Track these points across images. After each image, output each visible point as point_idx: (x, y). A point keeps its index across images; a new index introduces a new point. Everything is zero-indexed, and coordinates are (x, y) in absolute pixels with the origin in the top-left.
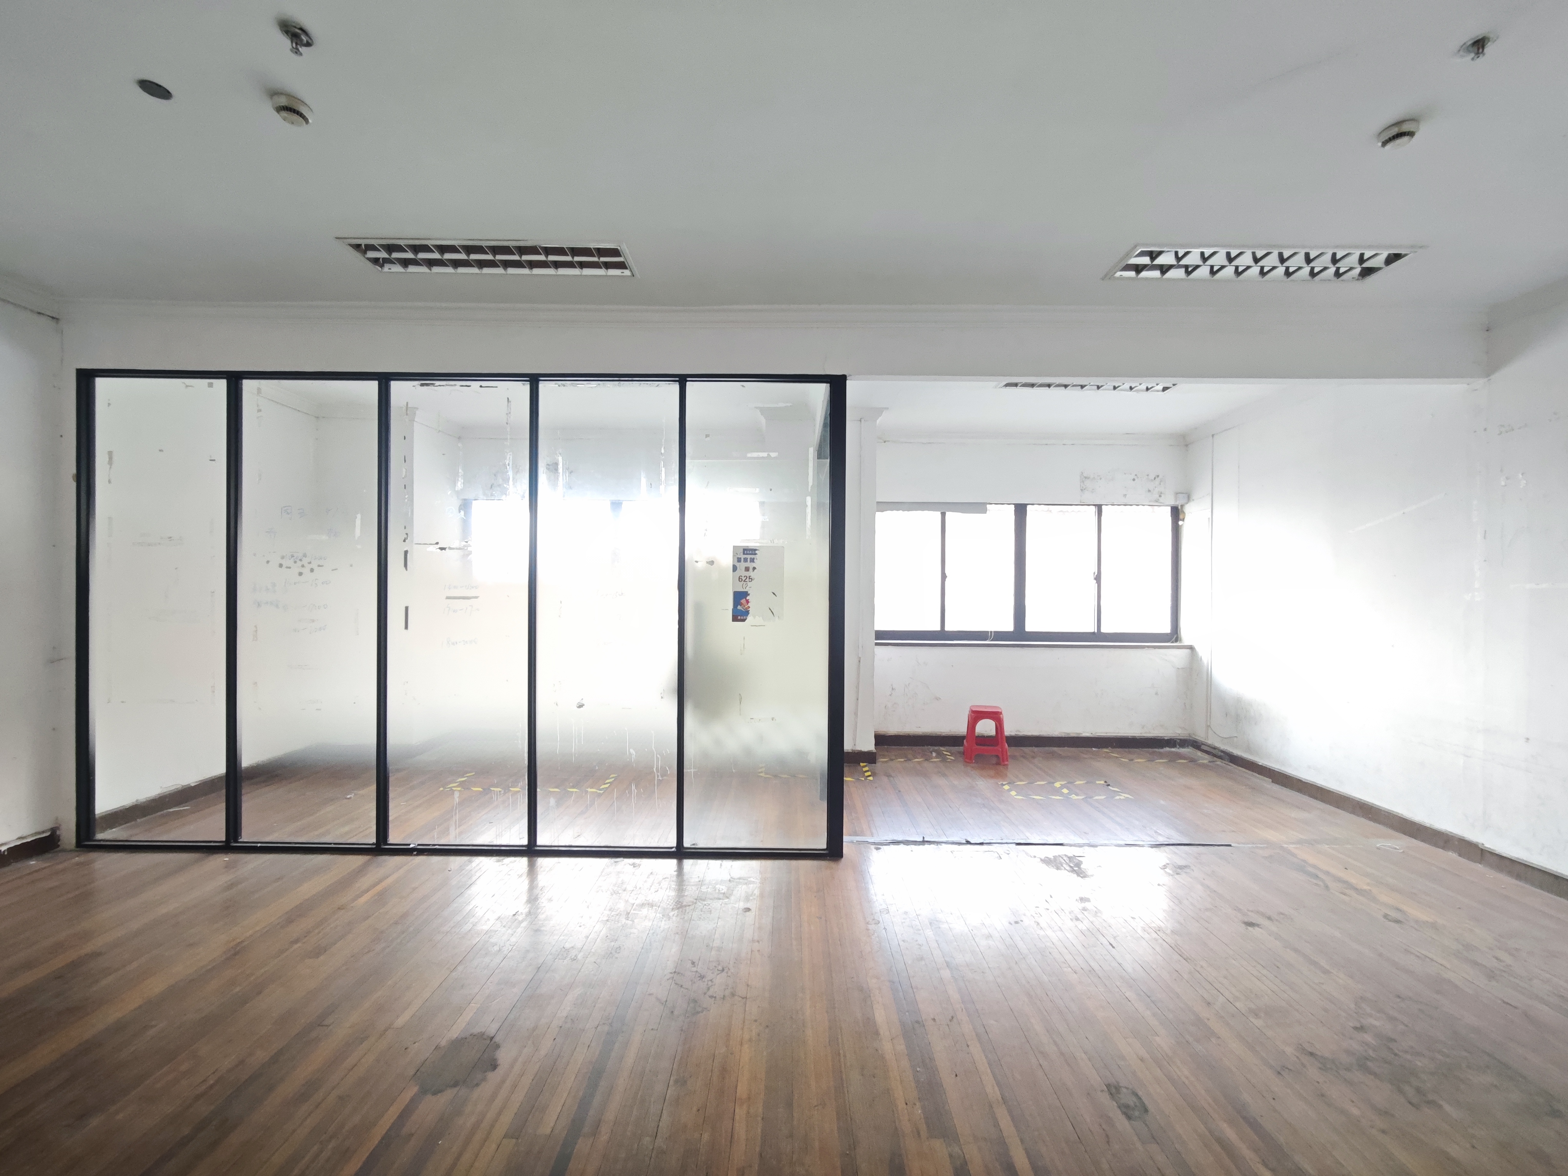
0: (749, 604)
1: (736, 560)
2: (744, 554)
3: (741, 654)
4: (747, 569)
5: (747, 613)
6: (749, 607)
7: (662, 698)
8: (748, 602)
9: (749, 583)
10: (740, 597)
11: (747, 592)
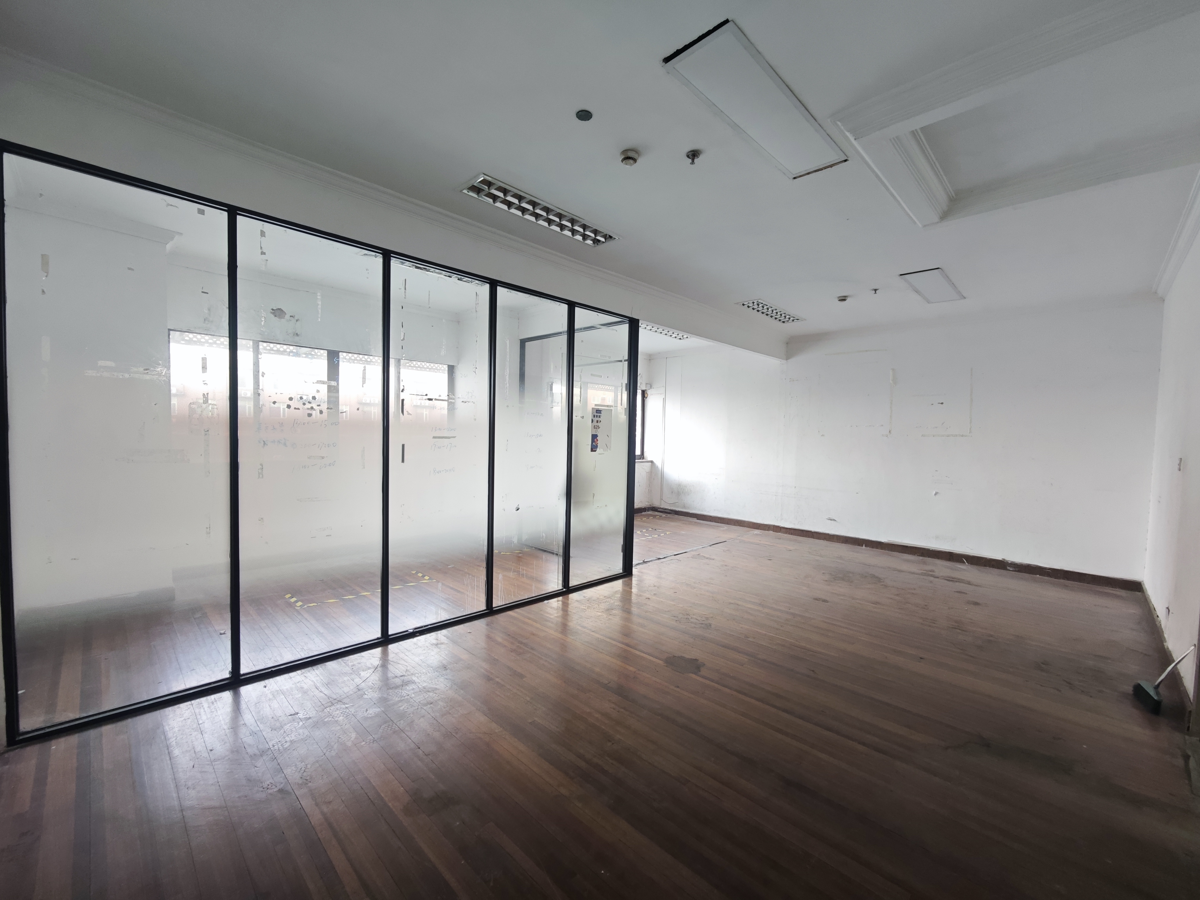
0: (598, 442)
1: (593, 417)
2: (596, 413)
3: (594, 470)
4: (597, 422)
5: (597, 447)
6: (598, 443)
7: (559, 499)
8: (597, 440)
9: (598, 430)
10: (594, 437)
11: (597, 435)
